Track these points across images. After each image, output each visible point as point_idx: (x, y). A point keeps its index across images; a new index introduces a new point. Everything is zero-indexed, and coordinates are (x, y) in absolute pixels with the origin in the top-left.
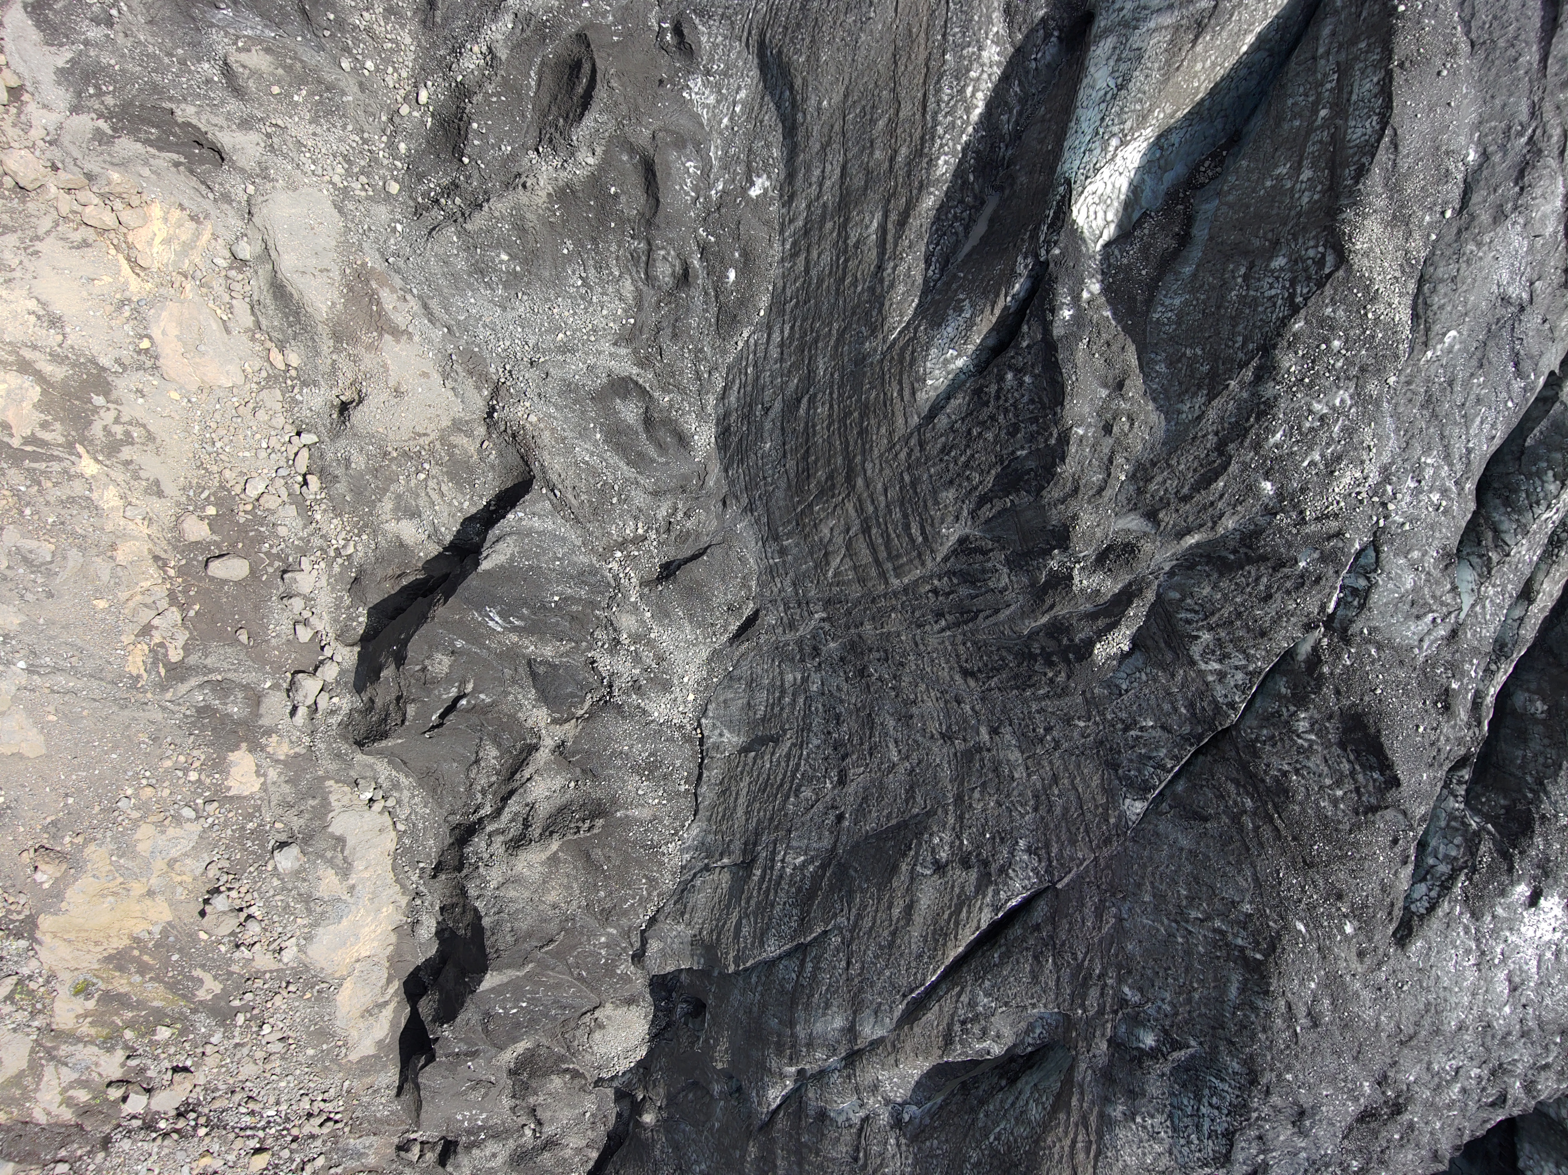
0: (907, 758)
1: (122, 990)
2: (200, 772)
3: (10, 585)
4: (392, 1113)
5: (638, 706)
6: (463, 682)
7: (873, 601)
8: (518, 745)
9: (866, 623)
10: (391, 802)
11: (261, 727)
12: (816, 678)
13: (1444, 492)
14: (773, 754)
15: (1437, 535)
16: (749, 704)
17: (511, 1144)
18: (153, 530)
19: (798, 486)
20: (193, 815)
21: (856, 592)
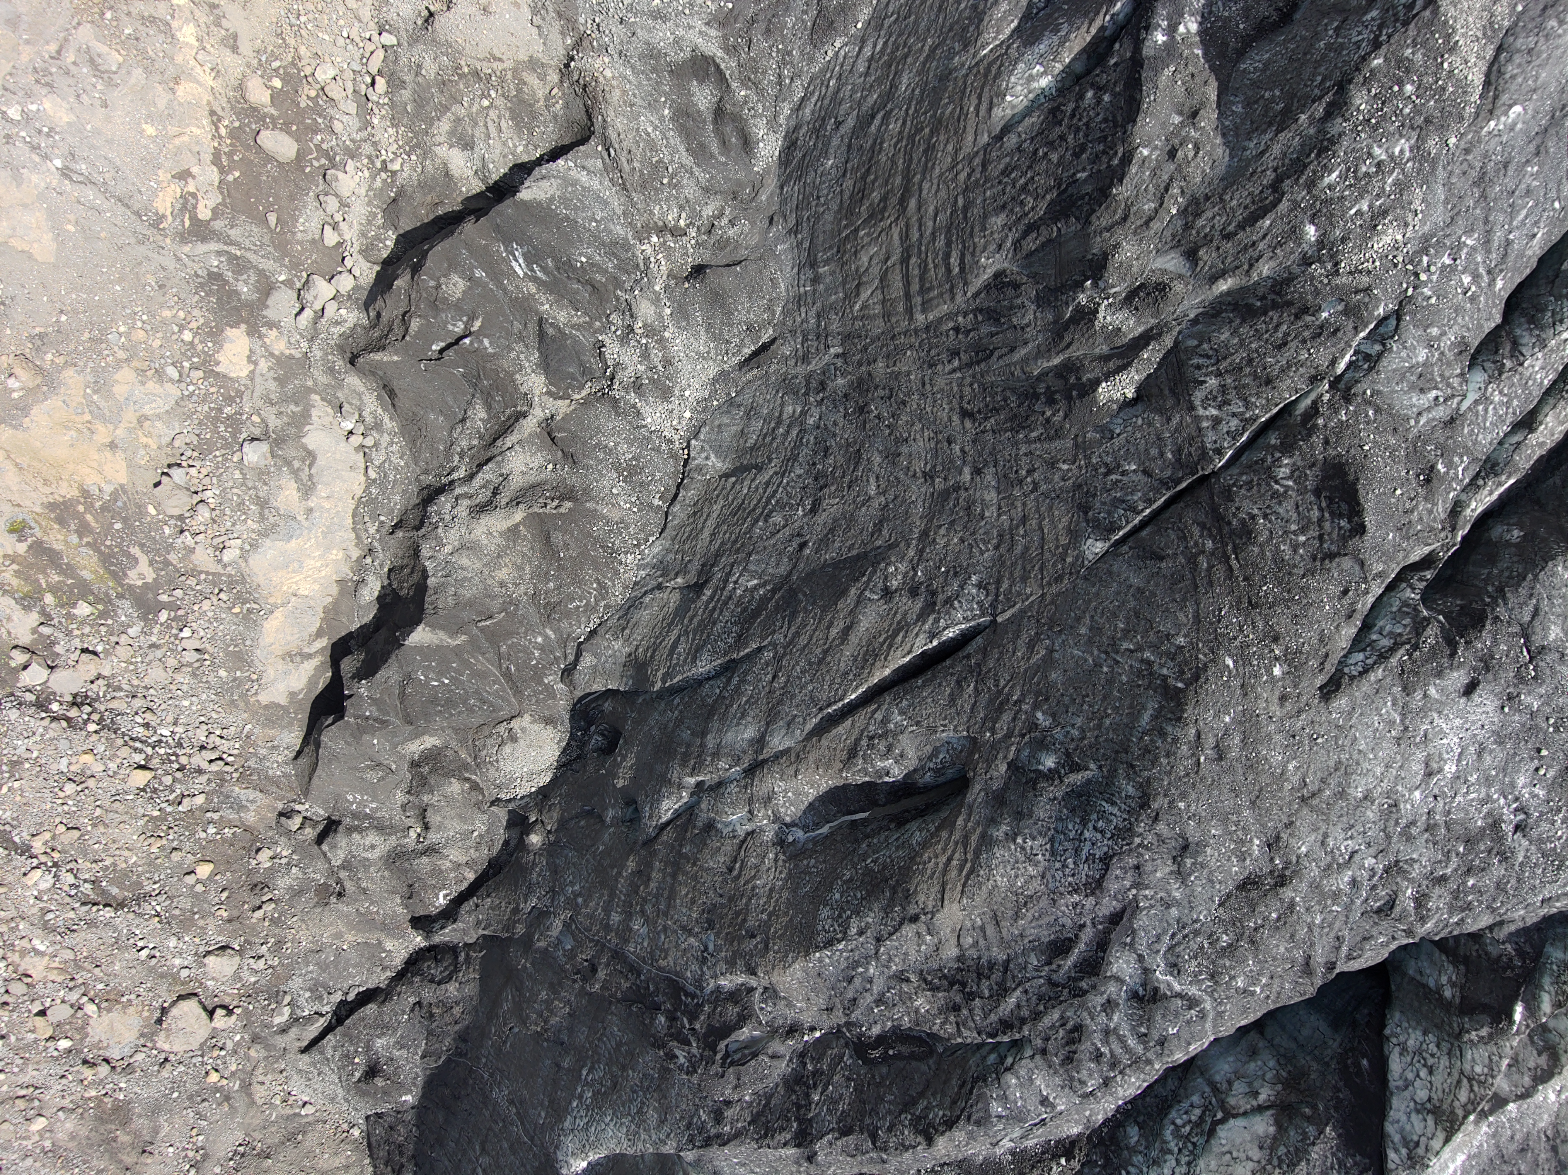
0: (884, 493)
1: (56, 547)
2: (195, 334)
3: (71, 81)
4: (285, 775)
5: (634, 406)
6: (472, 319)
7: (893, 338)
8: (508, 412)
9: (880, 360)
10: (369, 441)
11: (264, 317)
12: (815, 412)
13: (1476, 277)
14: (753, 480)
15: (1460, 320)
16: (742, 431)
17: (393, 841)
18: (217, 85)
19: (848, 211)
20: (176, 375)
21: (878, 327)
